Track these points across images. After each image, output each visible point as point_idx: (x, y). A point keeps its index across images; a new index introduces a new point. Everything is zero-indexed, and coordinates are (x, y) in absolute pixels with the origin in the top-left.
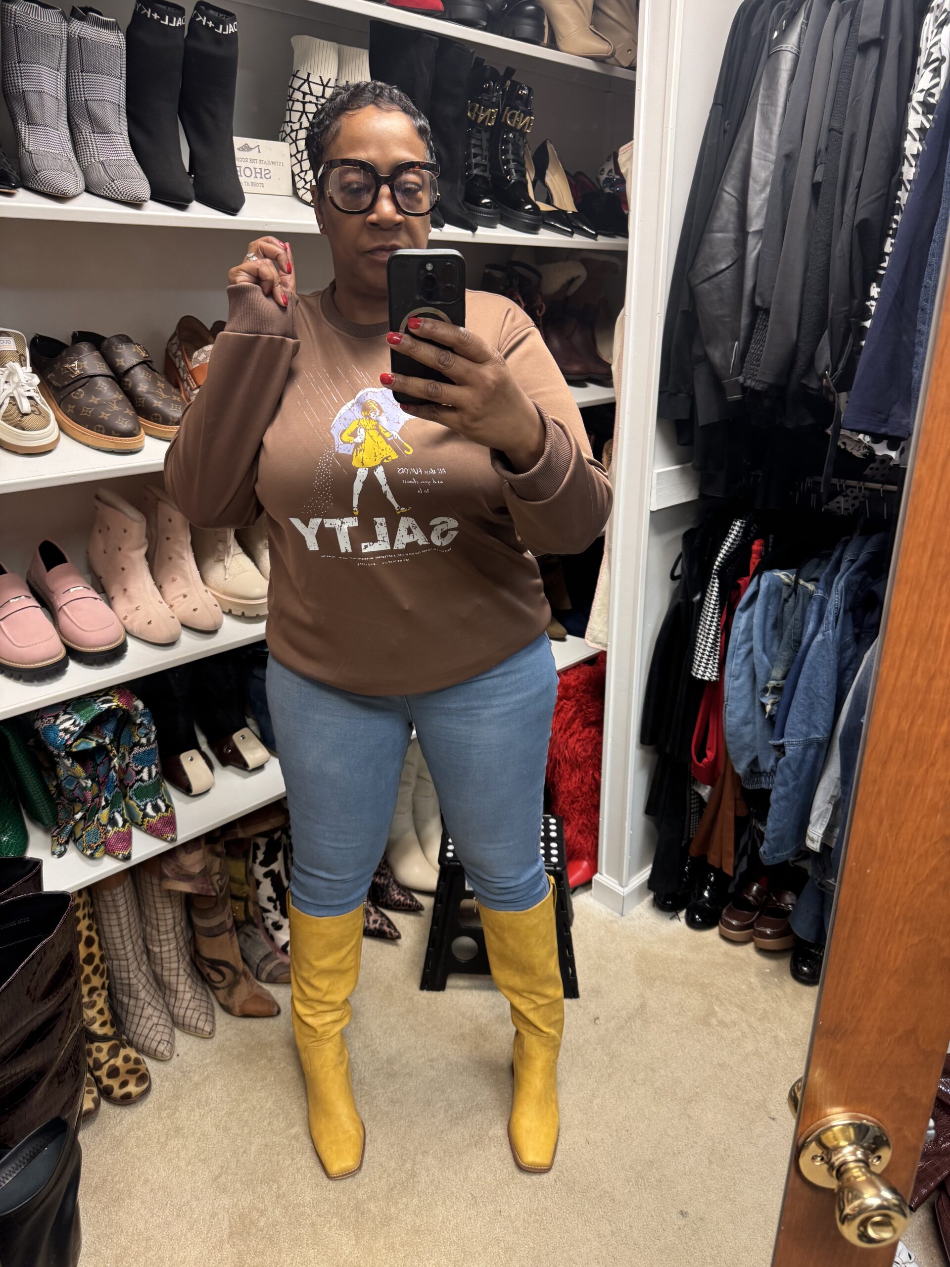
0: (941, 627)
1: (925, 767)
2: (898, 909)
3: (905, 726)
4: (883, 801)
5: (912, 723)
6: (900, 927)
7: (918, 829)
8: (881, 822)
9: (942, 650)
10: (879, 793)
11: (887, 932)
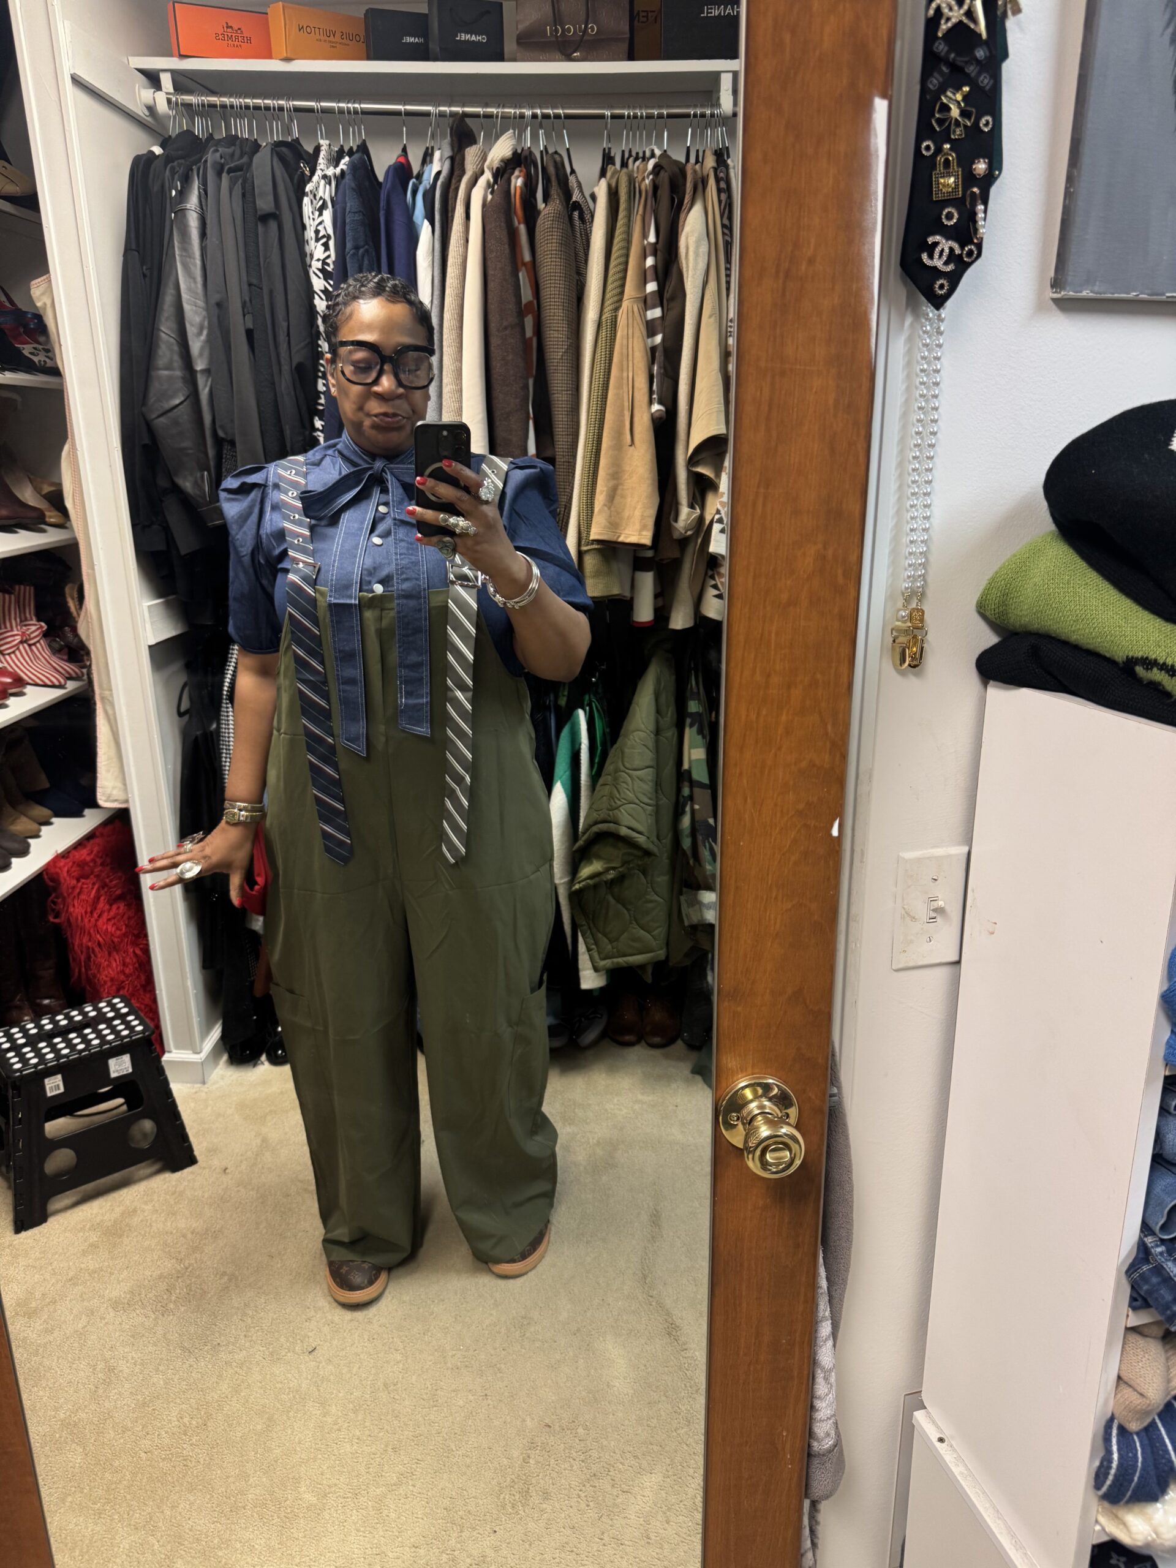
0: (770, 633)
1: (773, 751)
2: (770, 878)
3: (753, 717)
4: (745, 781)
5: (758, 714)
6: (774, 894)
7: (776, 805)
8: (746, 800)
9: (773, 653)
10: (741, 774)
11: (765, 897)
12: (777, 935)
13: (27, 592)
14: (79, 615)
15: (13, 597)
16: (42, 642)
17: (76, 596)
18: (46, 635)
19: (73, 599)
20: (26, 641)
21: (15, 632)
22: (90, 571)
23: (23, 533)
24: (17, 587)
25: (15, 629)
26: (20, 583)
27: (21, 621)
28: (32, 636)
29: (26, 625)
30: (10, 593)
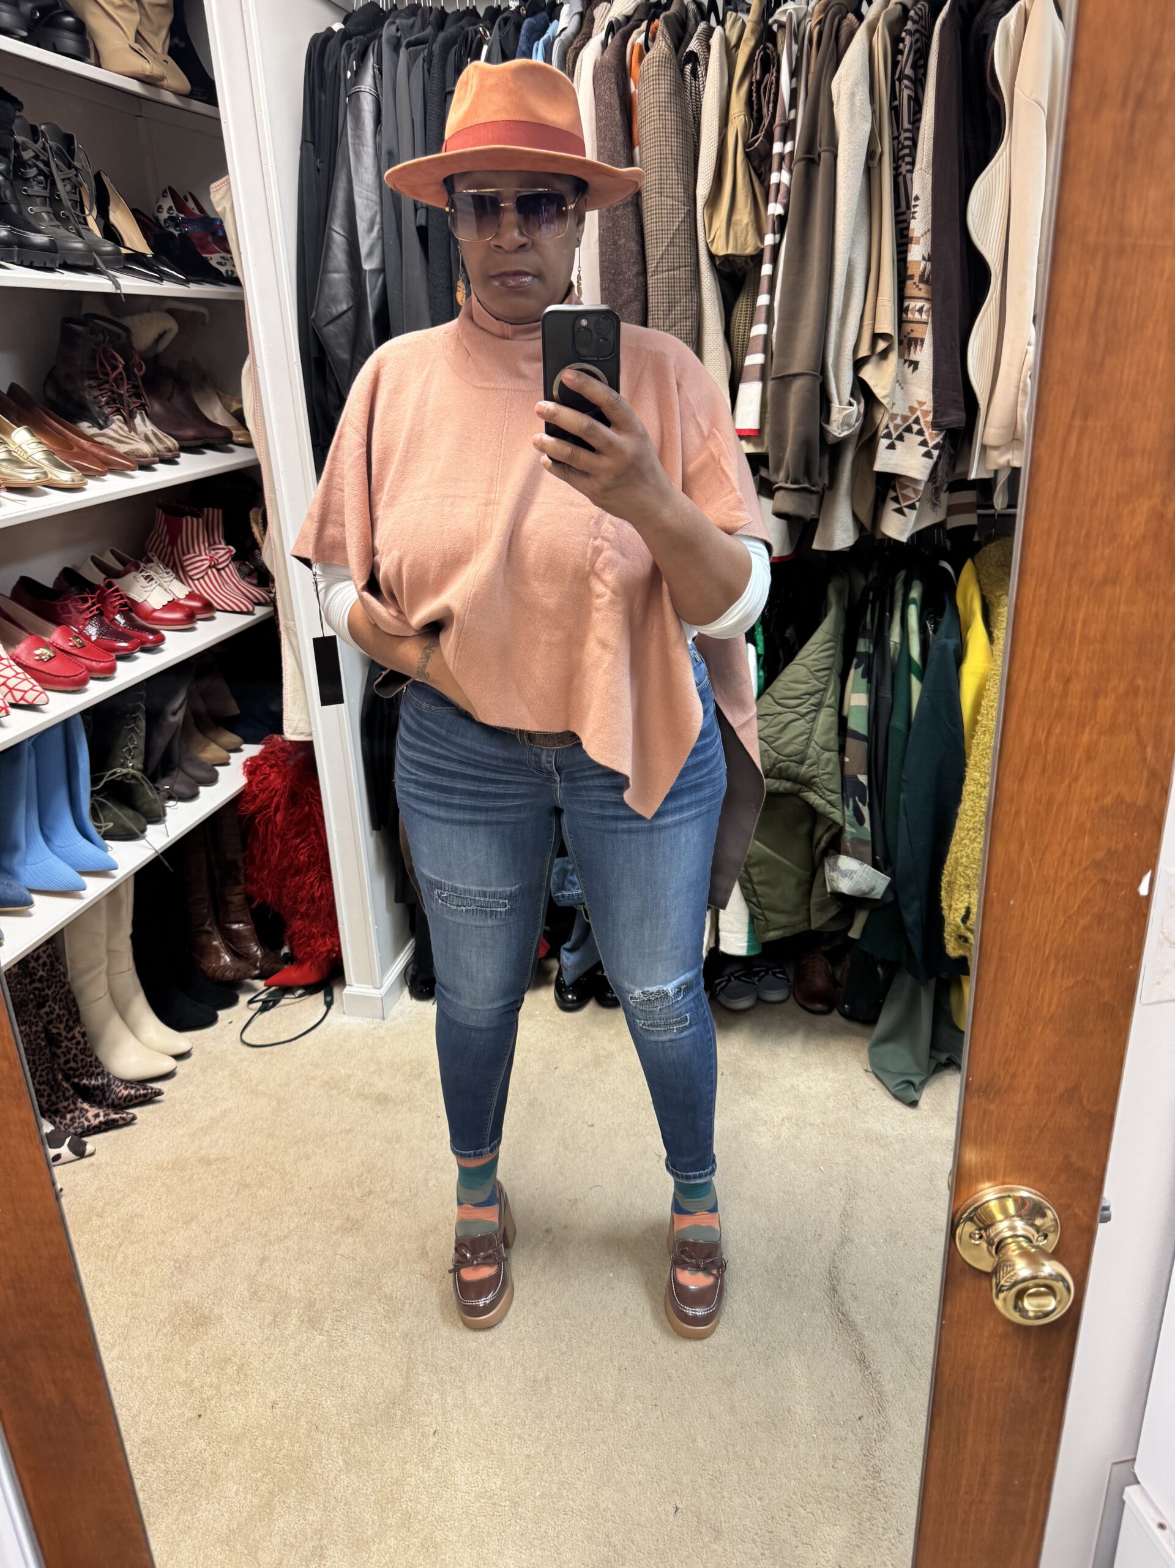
0: (1074, 622)
1: (1067, 782)
2: (1048, 945)
3: (1041, 736)
4: (1023, 822)
5: (1049, 733)
6: (1052, 968)
7: (1064, 853)
8: (1022, 846)
9: (1076, 650)
10: (1017, 813)
12: (1051, 1018)
13: (216, 515)
14: (263, 542)
15: (200, 520)
16: (230, 566)
17: (260, 521)
18: (234, 558)
19: (257, 523)
20: (214, 566)
21: (204, 557)
22: (272, 496)
23: (210, 454)
24: (205, 510)
25: (203, 553)
26: (208, 506)
27: (210, 545)
28: (221, 560)
29: (214, 550)
30: (198, 517)
